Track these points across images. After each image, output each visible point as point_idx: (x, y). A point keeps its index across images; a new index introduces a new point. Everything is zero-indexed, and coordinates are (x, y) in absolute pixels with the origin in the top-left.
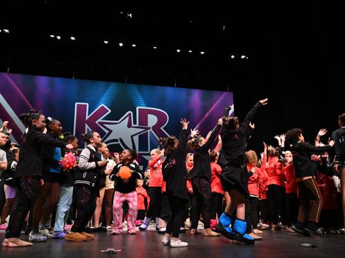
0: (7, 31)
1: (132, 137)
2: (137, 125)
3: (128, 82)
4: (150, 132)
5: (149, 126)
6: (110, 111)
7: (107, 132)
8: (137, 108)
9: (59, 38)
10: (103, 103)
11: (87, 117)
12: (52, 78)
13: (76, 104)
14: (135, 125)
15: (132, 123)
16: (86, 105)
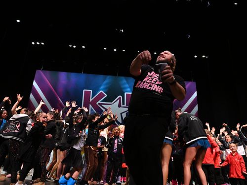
0: (43, 44)
1: (121, 114)
2: (125, 106)
3: (119, 75)
6: (106, 96)
7: (104, 110)
8: (125, 93)
9: (74, 47)
10: (102, 90)
11: (91, 100)
12: (69, 73)
13: (84, 90)
14: (123, 106)
15: (122, 104)
16: (90, 91)
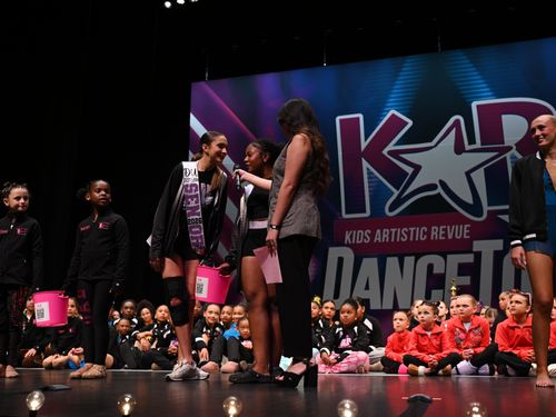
1: (468, 174)
2: (478, 144)
3: (444, 49)
4: (513, 157)
5: (507, 144)
6: (410, 123)
7: (409, 170)
8: (474, 105)
10: (392, 107)
11: (364, 145)
12: (285, 74)
13: (338, 119)
14: (473, 147)
15: (466, 142)
16: (358, 119)
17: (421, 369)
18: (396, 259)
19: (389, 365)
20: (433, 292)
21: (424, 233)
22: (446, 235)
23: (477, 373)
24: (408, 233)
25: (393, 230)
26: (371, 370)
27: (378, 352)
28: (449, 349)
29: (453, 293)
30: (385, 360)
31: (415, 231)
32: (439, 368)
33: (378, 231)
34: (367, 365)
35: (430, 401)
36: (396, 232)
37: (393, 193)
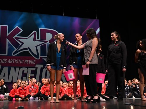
1: (36, 47)
2: (40, 39)
3: (33, 12)
4: (48, 44)
5: (47, 40)
6: (22, 31)
7: (20, 44)
8: (40, 29)
10: (18, 25)
11: (8, 35)
14: (38, 40)
15: (37, 38)
16: (7, 27)
17: (20, 99)
18: (14, 68)
19: (10, 98)
20: (24, 78)
21: (23, 61)
22: (29, 62)
23: (35, 100)
24: (18, 61)
25: (14, 60)
26: (4, 100)
27: (7, 95)
28: (28, 93)
29: (29, 78)
30: (9, 97)
31: (20, 61)
32: (24, 99)
33: (9, 60)
34: (3, 98)
35: (24, 108)
36: (15, 61)
37: (15, 49)
